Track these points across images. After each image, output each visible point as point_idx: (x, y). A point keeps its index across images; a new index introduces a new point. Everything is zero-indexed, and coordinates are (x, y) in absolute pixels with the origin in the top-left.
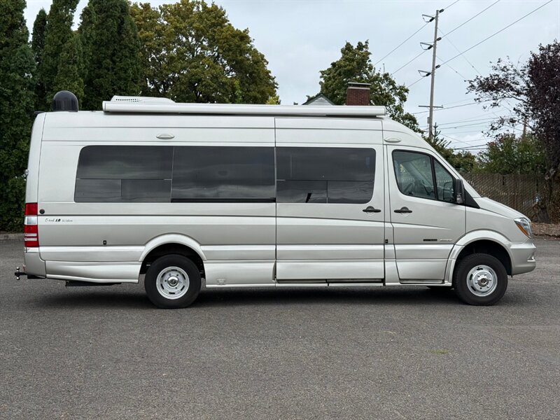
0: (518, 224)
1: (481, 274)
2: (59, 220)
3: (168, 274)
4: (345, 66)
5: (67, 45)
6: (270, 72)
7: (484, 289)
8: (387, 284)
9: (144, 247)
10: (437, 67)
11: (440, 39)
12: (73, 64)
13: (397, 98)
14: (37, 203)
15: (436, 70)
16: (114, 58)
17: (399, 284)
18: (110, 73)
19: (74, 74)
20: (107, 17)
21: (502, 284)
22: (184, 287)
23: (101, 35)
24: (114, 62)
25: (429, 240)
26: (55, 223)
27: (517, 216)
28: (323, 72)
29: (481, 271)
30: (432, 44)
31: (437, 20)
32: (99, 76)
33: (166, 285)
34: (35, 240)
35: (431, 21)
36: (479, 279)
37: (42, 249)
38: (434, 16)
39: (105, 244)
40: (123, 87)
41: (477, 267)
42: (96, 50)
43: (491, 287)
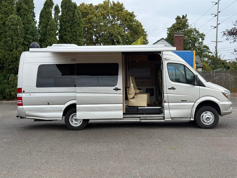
0: (223, 93)
1: (207, 115)
2: (30, 95)
3: (75, 116)
4: (177, 26)
5: (50, 23)
6: (144, 29)
7: (208, 122)
8: (165, 120)
9: (64, 105)
10: (219, 24)
11: (220, 12)
12: (52, 31)
13: (200, 39)
14: (21, 88)
15: (218, 26)
16: (71, 27)
17: (171, 120)
18: (70, 33)
19: (53, 34)
20: (68, 10)
21: (216, 119)
22: (81, 121)
23: (66, 18)
24: (71, 29)
25: (184, 101)
26: (29, 96)
27: (223, 90)
28: (168, 29)
29: (206, 114)
30: (217, 14)
31: (218, 4)
32: (65, 35)
33: (74, 121)
34: (21, 103)
35: (216, 4)
36: (206, 117)
37: (24, 107)
38: (217, 2)
39: (48, 104)
40: (75, 39)
41: (205, 112)
42: (64, 24)
43: (211, 121)
